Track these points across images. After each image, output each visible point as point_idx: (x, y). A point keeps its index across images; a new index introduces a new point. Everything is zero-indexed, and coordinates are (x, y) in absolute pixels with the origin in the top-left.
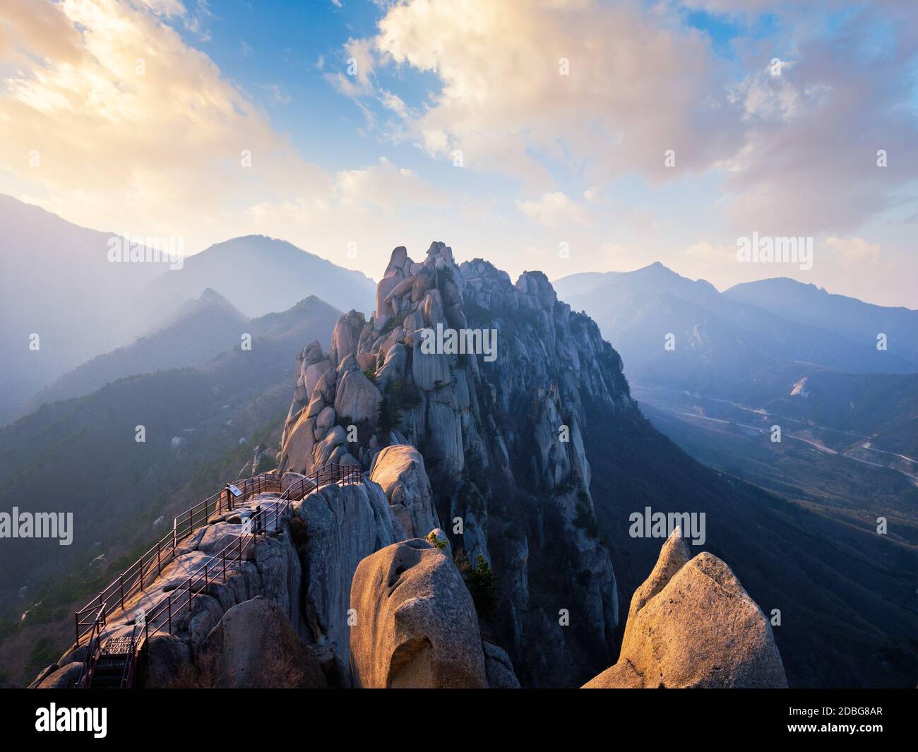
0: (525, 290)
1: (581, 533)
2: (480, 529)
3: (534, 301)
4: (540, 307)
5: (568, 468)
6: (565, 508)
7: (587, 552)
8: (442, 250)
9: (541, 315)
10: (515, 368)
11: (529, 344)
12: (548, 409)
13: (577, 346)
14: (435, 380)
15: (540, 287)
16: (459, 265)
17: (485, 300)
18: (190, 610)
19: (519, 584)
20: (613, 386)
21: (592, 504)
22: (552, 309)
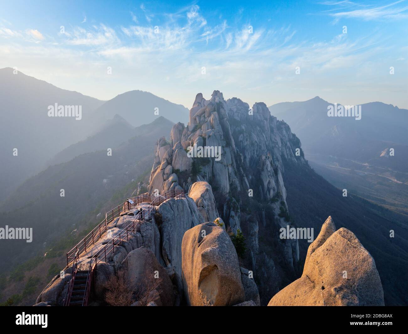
0: (256, 111)
1: (282, 220)
2: (237, 218)
4: (263, 119)
5: (276, 191)
6: (275, 209)
9: (264, 122)
10: (252, 146)
11: (258, 135)
12: (267, 165)
13: (280, 136)
15: (263, 109)
18: (114, 252)
19: (254, 242)
21: (287, 207)
22: (268, 119)
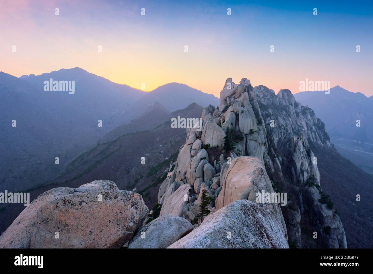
0: (281, 97)
1: (324, 206)
3: (285, 101)
4: (288, 104)
5: (310, 173)
6: (314, 193)
7: (328, 216)
8: (246, 81)
9: (289, 107)
10: (279, 129)
11: (284, 119)
12: (299, 146)
13: (305, 120)
14: (250, 129)
15: (288, 96)
16: (253, 87)
17: (264, 101)
20: (322, 137)
22: (293, 105)
